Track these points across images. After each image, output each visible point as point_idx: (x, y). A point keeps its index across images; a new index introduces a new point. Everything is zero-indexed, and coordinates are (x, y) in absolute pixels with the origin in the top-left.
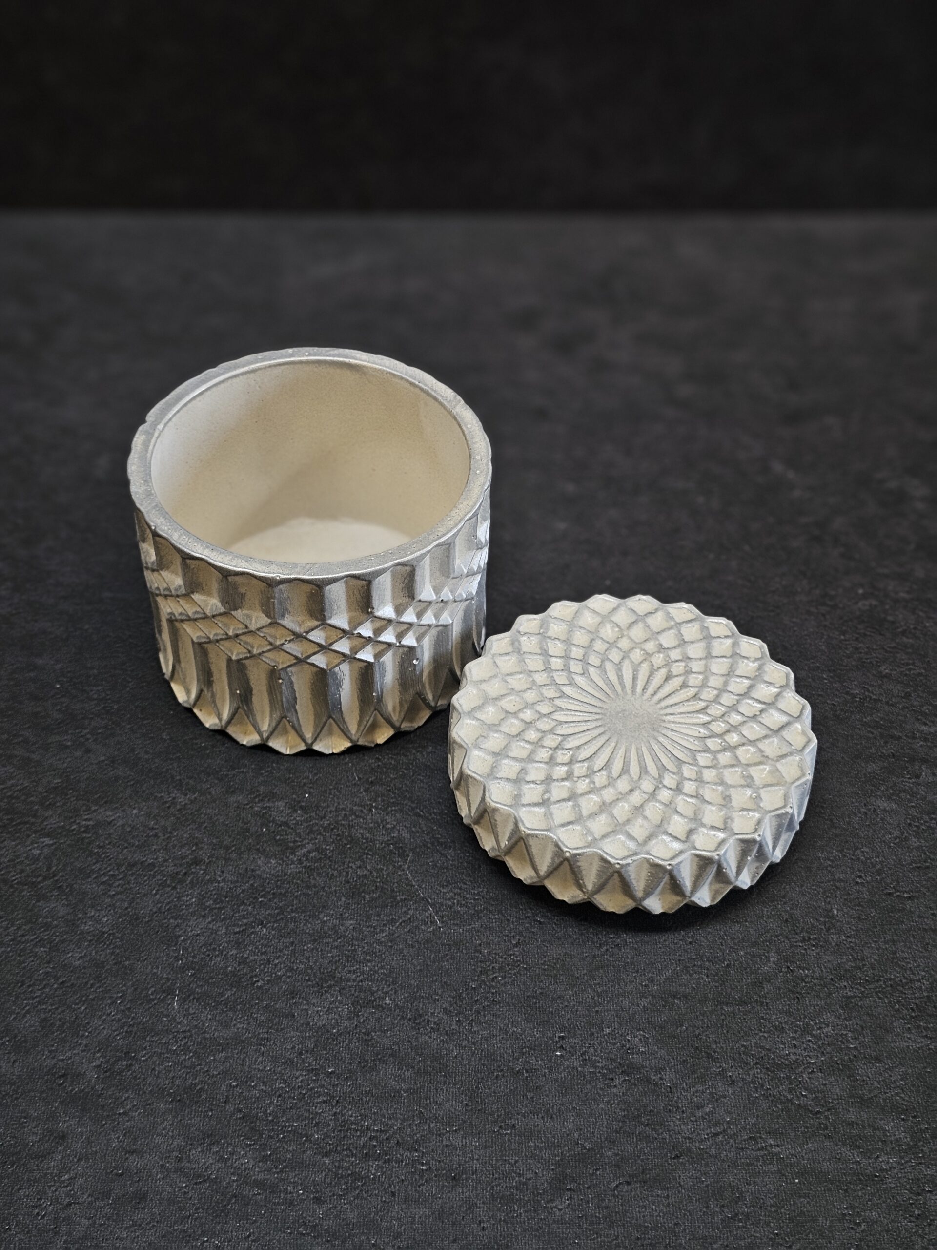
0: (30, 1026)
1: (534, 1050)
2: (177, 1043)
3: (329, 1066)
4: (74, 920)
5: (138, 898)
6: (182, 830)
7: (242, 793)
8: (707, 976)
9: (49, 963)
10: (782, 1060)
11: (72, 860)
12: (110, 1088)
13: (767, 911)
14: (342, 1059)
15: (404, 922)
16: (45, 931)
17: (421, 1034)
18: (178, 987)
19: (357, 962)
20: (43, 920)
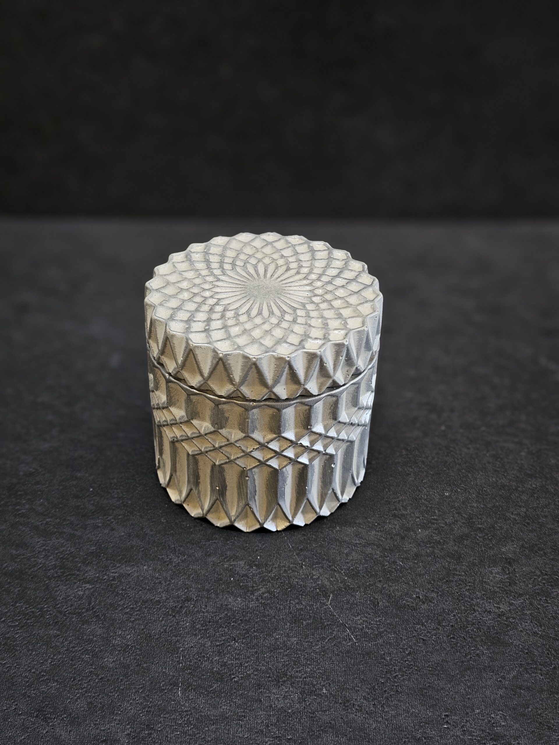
0: (81, 707)
1: (429, 724)
2: (182, 719)
3: (288, 735)
4: (107, 637)
5: (150, 623)
6: (177, 579)
7: (216, 556)
8: (541, 675)
9: (92, 665)
11: (105, 598)
14: (296, 729)
15: (331, 639)
16: (88, 644)
17: (349, 713)
18: (180, 682)
19: (301, 665)
20: (87, 638)
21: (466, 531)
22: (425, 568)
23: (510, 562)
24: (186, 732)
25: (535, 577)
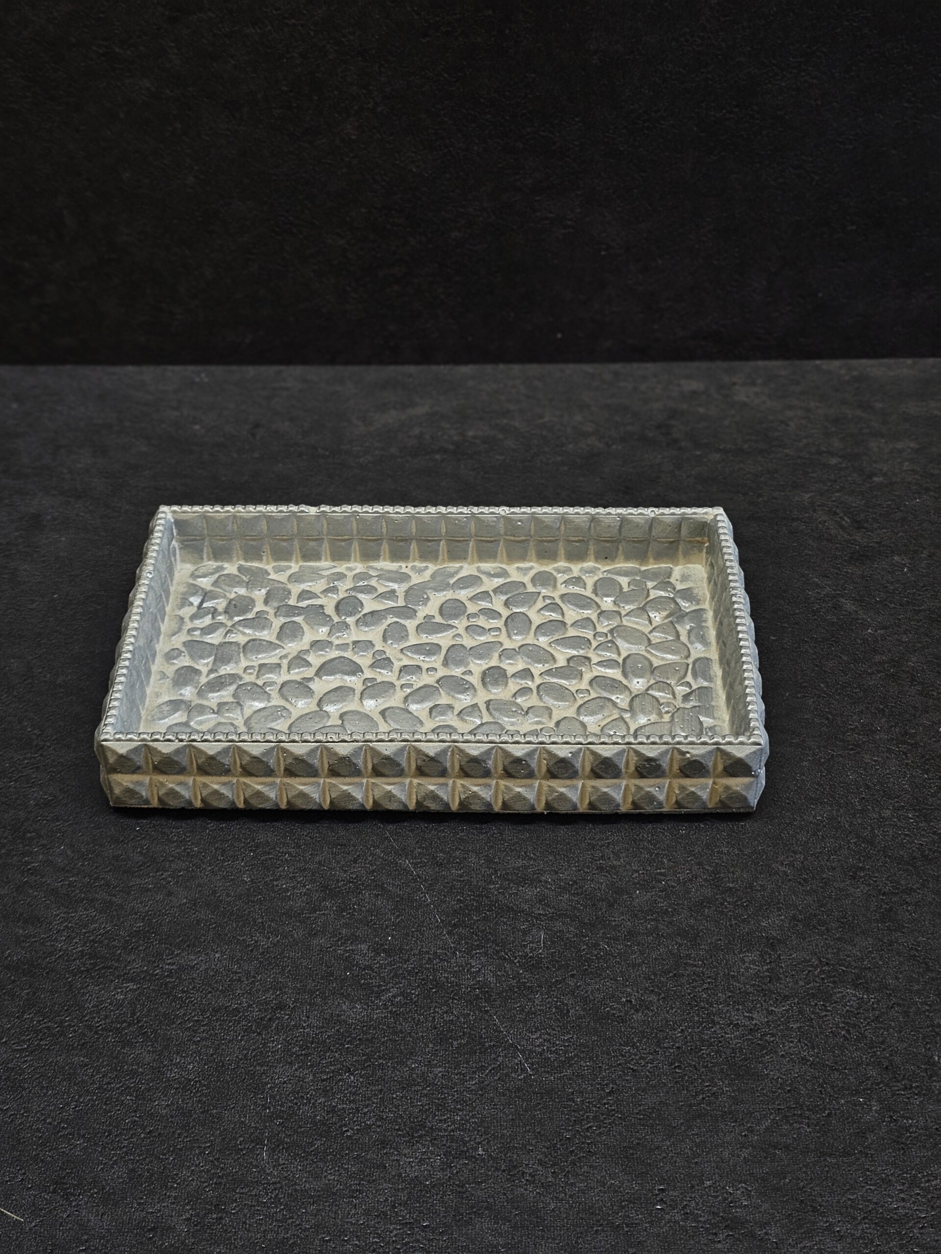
0: (118, 1177)
1: (634, 1203)
2: (268, 1195)
3: (424, 1220)
4: (159, 1067)
5: (223, 1044)
6: (266, 974)
7: (325, 936)
8: (809, 1126)
9: (135, 1112)
10: (891, 1214)
11: (156, 1006)
12: (201, 1242)
13: (866, 1058)
14: (436, 1212)
15: (493, 1069)
16: (130, 1078)
17: (516, 1186)
18: (266, 1137)
19: (447, 1110)
20: (128, 1068)
21: (708, 892)
22: (643, 954)
23: (772, 944)
24: (273, 1216)
25: (809, 969)
